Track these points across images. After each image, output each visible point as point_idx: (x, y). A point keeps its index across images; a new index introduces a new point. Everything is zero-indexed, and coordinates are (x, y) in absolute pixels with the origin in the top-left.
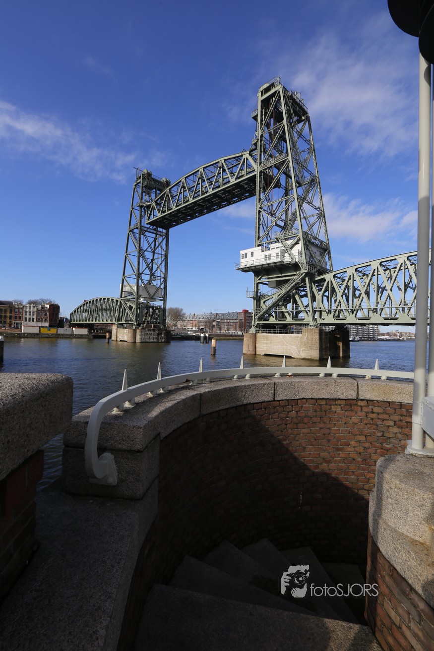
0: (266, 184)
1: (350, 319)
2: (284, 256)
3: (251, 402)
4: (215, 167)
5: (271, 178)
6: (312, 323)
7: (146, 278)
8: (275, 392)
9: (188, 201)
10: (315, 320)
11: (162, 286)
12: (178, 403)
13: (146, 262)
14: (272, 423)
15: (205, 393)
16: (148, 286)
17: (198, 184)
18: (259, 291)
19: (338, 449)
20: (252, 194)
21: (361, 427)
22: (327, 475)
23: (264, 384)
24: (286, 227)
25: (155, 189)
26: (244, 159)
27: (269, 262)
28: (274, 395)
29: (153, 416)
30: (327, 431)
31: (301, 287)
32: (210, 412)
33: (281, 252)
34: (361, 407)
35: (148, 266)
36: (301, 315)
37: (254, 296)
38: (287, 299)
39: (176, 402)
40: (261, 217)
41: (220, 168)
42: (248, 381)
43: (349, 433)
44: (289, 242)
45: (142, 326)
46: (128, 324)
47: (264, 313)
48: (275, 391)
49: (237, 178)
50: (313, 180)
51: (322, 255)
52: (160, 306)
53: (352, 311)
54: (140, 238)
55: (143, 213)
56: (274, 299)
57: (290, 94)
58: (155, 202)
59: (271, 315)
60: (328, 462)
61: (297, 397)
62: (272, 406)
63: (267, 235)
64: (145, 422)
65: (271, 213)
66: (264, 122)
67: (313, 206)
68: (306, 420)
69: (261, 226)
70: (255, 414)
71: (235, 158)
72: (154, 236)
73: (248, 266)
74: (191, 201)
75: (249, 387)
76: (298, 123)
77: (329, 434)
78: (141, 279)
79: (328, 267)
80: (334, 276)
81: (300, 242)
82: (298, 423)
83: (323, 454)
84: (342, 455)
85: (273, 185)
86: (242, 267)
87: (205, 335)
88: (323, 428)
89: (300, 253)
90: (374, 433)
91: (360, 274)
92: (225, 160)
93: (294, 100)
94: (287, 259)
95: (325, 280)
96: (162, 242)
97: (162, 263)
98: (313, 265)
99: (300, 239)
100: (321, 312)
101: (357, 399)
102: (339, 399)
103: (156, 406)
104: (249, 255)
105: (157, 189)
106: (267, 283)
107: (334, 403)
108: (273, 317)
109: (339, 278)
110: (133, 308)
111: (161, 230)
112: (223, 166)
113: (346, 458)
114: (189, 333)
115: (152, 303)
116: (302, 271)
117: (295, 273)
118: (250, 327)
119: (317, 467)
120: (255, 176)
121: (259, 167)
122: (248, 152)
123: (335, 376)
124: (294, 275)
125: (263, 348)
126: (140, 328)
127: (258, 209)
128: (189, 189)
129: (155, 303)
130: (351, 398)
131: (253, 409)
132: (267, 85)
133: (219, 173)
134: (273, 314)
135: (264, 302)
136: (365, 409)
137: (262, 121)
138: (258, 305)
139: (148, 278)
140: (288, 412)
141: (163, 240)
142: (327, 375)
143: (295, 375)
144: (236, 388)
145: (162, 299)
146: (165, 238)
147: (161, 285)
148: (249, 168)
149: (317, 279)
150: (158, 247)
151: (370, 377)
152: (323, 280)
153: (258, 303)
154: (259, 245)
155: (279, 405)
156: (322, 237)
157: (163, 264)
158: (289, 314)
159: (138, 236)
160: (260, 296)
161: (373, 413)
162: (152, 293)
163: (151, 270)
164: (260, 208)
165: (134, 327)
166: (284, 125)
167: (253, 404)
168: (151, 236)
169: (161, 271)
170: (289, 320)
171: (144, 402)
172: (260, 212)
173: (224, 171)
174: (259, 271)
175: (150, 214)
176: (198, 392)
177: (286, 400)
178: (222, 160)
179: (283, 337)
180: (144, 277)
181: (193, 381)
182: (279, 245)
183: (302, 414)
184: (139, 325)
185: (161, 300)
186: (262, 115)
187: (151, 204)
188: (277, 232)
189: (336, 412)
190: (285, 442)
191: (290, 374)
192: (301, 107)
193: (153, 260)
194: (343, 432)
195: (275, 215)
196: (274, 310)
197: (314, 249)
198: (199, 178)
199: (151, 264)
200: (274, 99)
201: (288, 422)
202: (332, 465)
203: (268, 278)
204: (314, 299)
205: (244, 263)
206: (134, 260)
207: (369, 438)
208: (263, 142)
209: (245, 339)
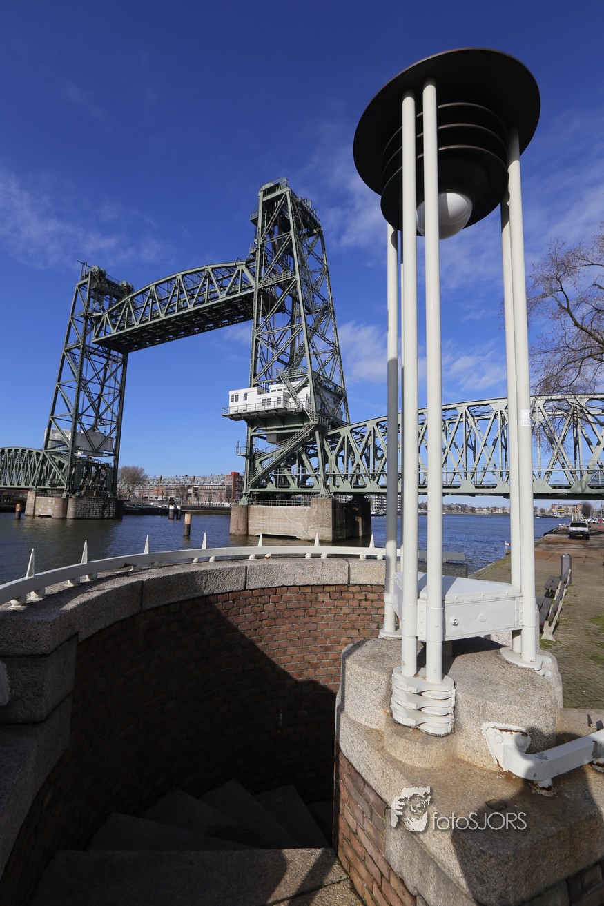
0: (267, 306)
1: (371, 487)
2: (287, 402)
3: (215, 593)
4: (199, 276)
5: (274, 299)
6: (323, 492)
7: (88, 421)
8: (246, 579)
9: (158, 317)
10: (327, 487)
11: (114, 435)
12: (108, 592)
13: (89, 398)
14: (243, 621)
15: (148, 580)
16: (91, 433)
17: (173, 296)
18: (254, 447)
19: (327, 649)
20: (247, 316)
21: (354, 619)
22: (313, 684)
23: (232, 569)
24: (291, 362)
25: (110, 296)
26: (239, 271)
27: (267, 408)
28: (246, 582)
29: (69, 609)
30: (312, 627)
31: (310, 443)
32: (156, 605)
33: (284, 396)
34: (353, 593)
35: (92, 405)
36: (310, 481)
37: (246, 454)
38: (290, 458)
39: (105, 591)
40: (259, 349)
41: (206, 278)
42: (211, 565)
43: (339, 627)
44: (295, 384)
45: (77, 494)
46: (55, 489)
47: (259, 477)
48: (246, 577)
49: (229, 294)
50: (326, 308)
51: (337, 402)
52: (108, 464)
53: (374, 477)
54: (82, 363)
55: (89, 327)
56: (274, 458)
57: (299, 200)
58: (109, 313)
59: (269, 480)
60: (315, 666)
61: (276, 585)
62: (242, 596)
63: (266, 373)
64: (55, 616)
65: (272, 344)
66: (265, 229)
67: (325, 340)
68: (286, 613)
69: (259, 359)
70: (220, 607)
71: (226, 267)
72: (104, 361)
73: (240, 412)
74: (163, 317)
75: (211, 572)
76: (309, 237)
77: (315, 630)
78: (81, 423)
79: (344, 419)
80: (352, 431)
81: (309, 385)
82: (278, 618)
83: (308, 657)
84: (332, 656)
85: (275, 308)
86: (231, 413)
87: (176, 507)
88: (307, 623)
89: (308, 399)
90: (368, 624)
91: (382, 429)
92: (213, 269)
93: (303, 208)
94: (292, 406)
95: (340, 435)
96: (116, 371)
97: (114, 400)
98: (324, 415)
99: (308, 380)
100: (334, 477)
101: (349, 585)
102: (327, 585)
103: (76, 597)
104: (241, 397)
105: (112, 295)
106: (265, 436)
107: (321, 590)
108: (272, 483)
109: (357, 433)
110: (65, 466)
111: (115, 353)
112: (210, 276)
113: (336, 660)
114: (152, 504)
115: (96, 459)
116: (311, 423)
117: (302, 425)
118: (241, 496)
119: (300, 674)
120: (252, 294)
121: (258, 284)
122: (245, 263)
123: (324, 556)
124: (301, 427)
125: (258, 526)
126: (74, 496)
127: (255, 337)
128: (161, 301)
129: (100, 459)
130: (341, 583)
131: (217, 602)
132: (272, 185)
133: (204, 285)
134: (273, 479)
135: (261, 463)
136: (358, 597)
137: (263, 226)
138: (252, 467)
139: (92, 421)
140: (264, 605)
141: (118, 368)
142: (313, 556)
143: (274, 557)
144: (193, 574)
145: (112, 453)
146: (120, 366)
147: (111, 432)
148: (245, 283)
149: (329, 433)
150: (109, 377)
151: (365, 557)
152: (338, 435)
153: (252, 463)
154: (255, 386)
155: (252, 596)
156: (336, 379)
157: (117, 402)
158: (294, 480)
159: (78, 359)
160: (255, 453)
161: (366, 600)
162: (96, 445)
163: (97, 411)
164: (258, 336)
165: (64, 495)
166: (291, 237)
167: (218, 594)
168: (99, 362)
169: (112, 413)
170: (293, 487)
171: (59, 593)
172: (257, 341)
173: (211, 282)
174: (255, 420)
175: (100, 329)
176: (139, 580)
177: (262, 588)
178: (209, 268)
179: (286, 510)
180: (84, 419)
181: (134, 566)
182: (282, 386)
183: (281, 606)
184: (73, 491)
185: (110, 455)
186: (263, 220)
187: (101, 316)
188: (279, 370)
189: (323, 602)
190: (259, 645)
191: (267, 556)
192: (312, 218)
193: (100, 397)
194: (332, 627)
195: (277, 346)
196: (273, 473)
197: (326, 395)
198: (176, 288)
199: (97, 402)
200: (279, 203)
201: (264, 618)
202: (320, 670)
203: (267, 430)
204: (325, 459)
205: (234, 408)
206: (71, 395)
207: (362, 631)
208: (264, 253)
209: (233, 513)
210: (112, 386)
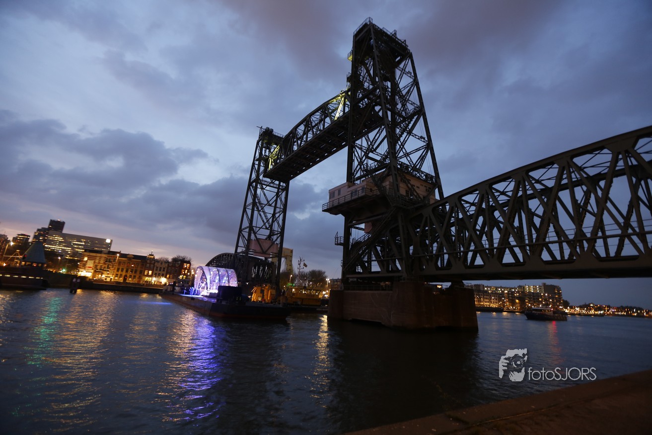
11: (278, 241)
18: (351, 238)
33: (367, 185)
51: (430, 190)
73: (335, 205)
94: (376, 193)
111: (282, 184)
116: (392, 206)
117: (385, 210)
125: (351, 311)
127: (351, 143)
147: (278, 238)
156: (428, 169)
162: (265, 249)
168: (271, 191)
170: (383, 272)
175: (267, 167)
179: (372, 295)
185: (276, 256)
187: (268, 158)
210: (279, 207)
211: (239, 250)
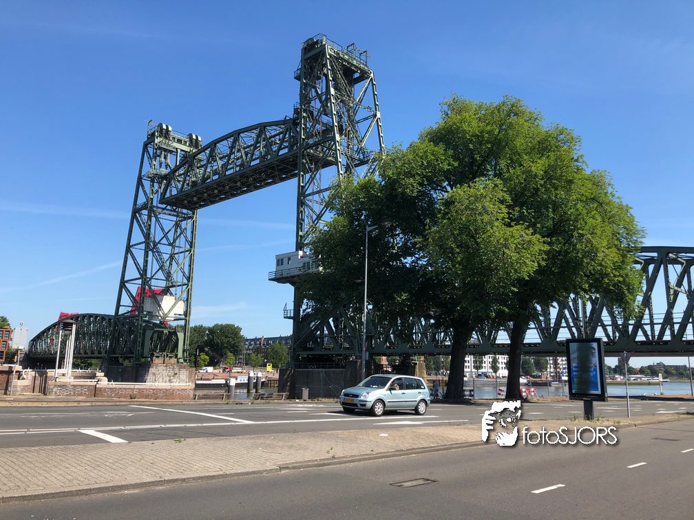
26: (288, 129)
27: (309, 271)
35: (162, 267)
37: (294, 316)
47: (305, 340)
73: (284, 276)
104: (285, 261)
138: (301, 329)
145: (183, 317)
170: (336, 349)
172: (302, 203)
179: (326, 372)
193: (172, 257)
205: (279, 272)
211: (122, 311)
